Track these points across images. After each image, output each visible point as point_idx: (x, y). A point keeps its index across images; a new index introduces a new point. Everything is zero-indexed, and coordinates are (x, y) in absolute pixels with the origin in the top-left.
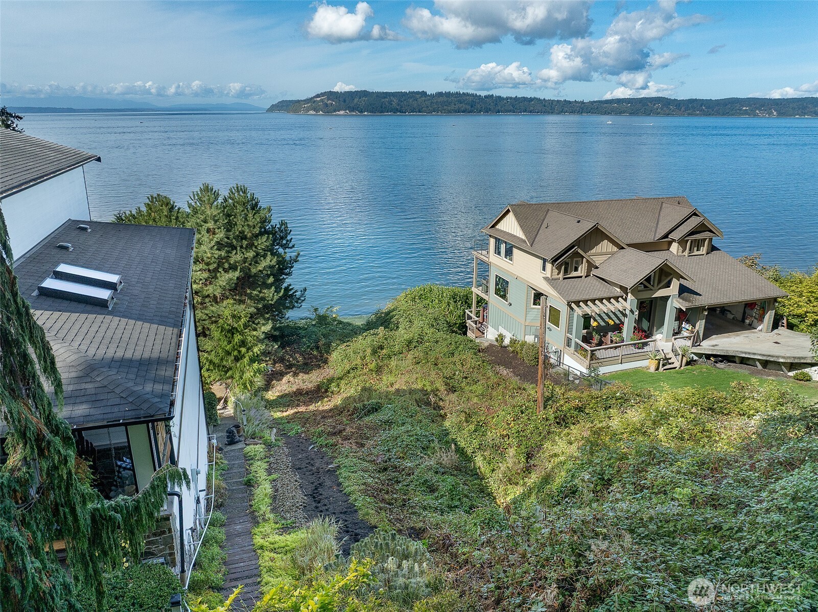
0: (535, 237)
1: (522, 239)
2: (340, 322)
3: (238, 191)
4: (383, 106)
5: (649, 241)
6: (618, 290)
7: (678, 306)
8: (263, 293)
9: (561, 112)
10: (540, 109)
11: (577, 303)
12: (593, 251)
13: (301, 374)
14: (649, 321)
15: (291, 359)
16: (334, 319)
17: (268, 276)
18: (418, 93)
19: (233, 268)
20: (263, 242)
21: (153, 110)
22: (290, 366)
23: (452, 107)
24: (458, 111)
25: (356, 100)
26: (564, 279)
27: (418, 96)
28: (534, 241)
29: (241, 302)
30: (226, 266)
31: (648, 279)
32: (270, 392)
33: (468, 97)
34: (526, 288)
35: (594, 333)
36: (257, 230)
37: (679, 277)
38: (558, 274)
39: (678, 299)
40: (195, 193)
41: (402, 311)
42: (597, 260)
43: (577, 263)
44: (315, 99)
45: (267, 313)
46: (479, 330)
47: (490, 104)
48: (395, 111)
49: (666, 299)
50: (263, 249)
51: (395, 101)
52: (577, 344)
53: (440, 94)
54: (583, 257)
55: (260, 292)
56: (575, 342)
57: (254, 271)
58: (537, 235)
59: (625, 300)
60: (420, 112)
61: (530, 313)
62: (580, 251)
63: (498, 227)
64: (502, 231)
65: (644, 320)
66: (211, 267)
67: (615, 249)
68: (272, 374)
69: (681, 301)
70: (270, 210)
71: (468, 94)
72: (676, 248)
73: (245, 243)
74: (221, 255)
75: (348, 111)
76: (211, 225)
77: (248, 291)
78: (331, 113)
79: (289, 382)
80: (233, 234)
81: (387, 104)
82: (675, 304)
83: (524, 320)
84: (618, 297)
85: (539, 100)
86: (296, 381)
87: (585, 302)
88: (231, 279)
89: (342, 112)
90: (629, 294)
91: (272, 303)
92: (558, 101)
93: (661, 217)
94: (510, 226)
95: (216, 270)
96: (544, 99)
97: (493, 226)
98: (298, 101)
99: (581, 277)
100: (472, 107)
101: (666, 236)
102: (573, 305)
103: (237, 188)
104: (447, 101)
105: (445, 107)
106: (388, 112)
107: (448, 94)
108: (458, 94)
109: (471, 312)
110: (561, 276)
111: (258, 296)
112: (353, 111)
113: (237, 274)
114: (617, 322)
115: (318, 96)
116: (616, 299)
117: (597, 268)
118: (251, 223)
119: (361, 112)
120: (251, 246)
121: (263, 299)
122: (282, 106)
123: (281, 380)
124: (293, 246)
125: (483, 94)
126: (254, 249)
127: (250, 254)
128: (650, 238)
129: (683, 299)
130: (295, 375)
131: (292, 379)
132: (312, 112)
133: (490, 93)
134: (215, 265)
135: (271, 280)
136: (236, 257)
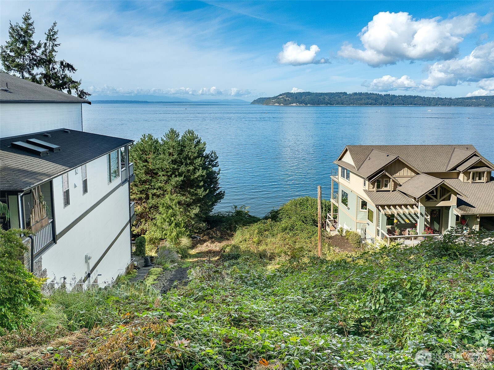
0: (361, 165)
1: (352, 166)
2: (250, 216)
3: (189, 134)
4: (320, 101)
5: (442, 171)
6: (413, 200)
7: (456, 213)
8: (198, 191)
9: (436, 105)
10: (421, 103)
11: (383, 207)
12: (397, 174)
13: (216, 243)
14: (439, 224)
15: (213, 234)
16: (246, 214)
17: (201, 181)
18: (341, 93)
19: (180, 175)
20: (198, 161)
21: (189, 103)
22: (211, 238)
23: (363, 101)
24: (367, 104)
25: (303, 98)
26: (377, 191)
27: (341, 95)
28: (360, 167)
29: (184, 195)
30: (177, 173)
31: (432, 192)
32: (194, 250)
33: (373, 96)
34: (356, 198)
35: (396, 228)
36: (196, 155)
37: (456, 194)
38: (373, 188)
39: (457, 209)
40: (167, 134)
41: (285, 211)
42: (400, 181)
43: (387, 181)
44: (279, 97)
45: (199, 203)
46: (334, 226)
47: (388, 100)
48: (327, 104)
49: (448, 208)
50: (198, 165)
51: (327, 97)
52: (383, 234)
53: (355, 94)
54: (390, 178)
55: (195, 190)
56: (382, 233)
57: (192, 177)
58: (363, 164)
59: (417, 207)
60: (342, 104)
61: (360, 214)
62: (387, 174)
63: (343, 160)
64: (344, 162)
65: (435, 223)
66: (169, 174)
67: (413, 174)
68: (199, 241)
69: (458, 210)
70: (205, 144)
71: (373, 94)
72: (462, 177)
73: (189, 161)
74: (174, 167)
75: (298, 104)
76: (171, 151)
77: (189, 189)
78: (288, 104)
79: (207, 246)
80: (183, 156)
81: (322, 99)
82: (455, 212)
83: (355, 219)
84: (413, 205)
85: (420, 97)
86: (211, 245)
87: (389, 206)
88: (178, 181)
89: (294, 104)
90: (419, 203)
91: (202, 197)
92: (433, 98)
93: (452, 157)
94: (348, 159)
95: (171, 176)
96: (424, 97)
97: (340, 159)
98: (269, 98)
99: (389, 191)
100: (376, 101)
101: (455, 169)
102: (380, 208)
103: (189, 131)
104: (360, 98)
105: (359, 102)
106: (322, 104)
107: (360, 94)
108: (367, 94)
109: (330, 215)
110: (375, 189)
111: (193, 192)
112: (301, 104)
113: (182, 178)
114: (414, 222)
115: (281, 95)
116: (412, 206)
117: (401, 186)
118: (193, 150)
119: (306, 104)
120: (191, 163)
121: (196, 194)
122: (260, 101)
123: (203, 244)
124: (218, 166)
125: (383, 93)
126: (194, 165)
127: (191, 168)
128: (443, 170)
129: (460, 209)
130: (213, 242)
131: (209, 244)
132: (277, 104)
133: (388, 93)
134: (171, 173)
135: (202, 183)
136: (183, 169)
